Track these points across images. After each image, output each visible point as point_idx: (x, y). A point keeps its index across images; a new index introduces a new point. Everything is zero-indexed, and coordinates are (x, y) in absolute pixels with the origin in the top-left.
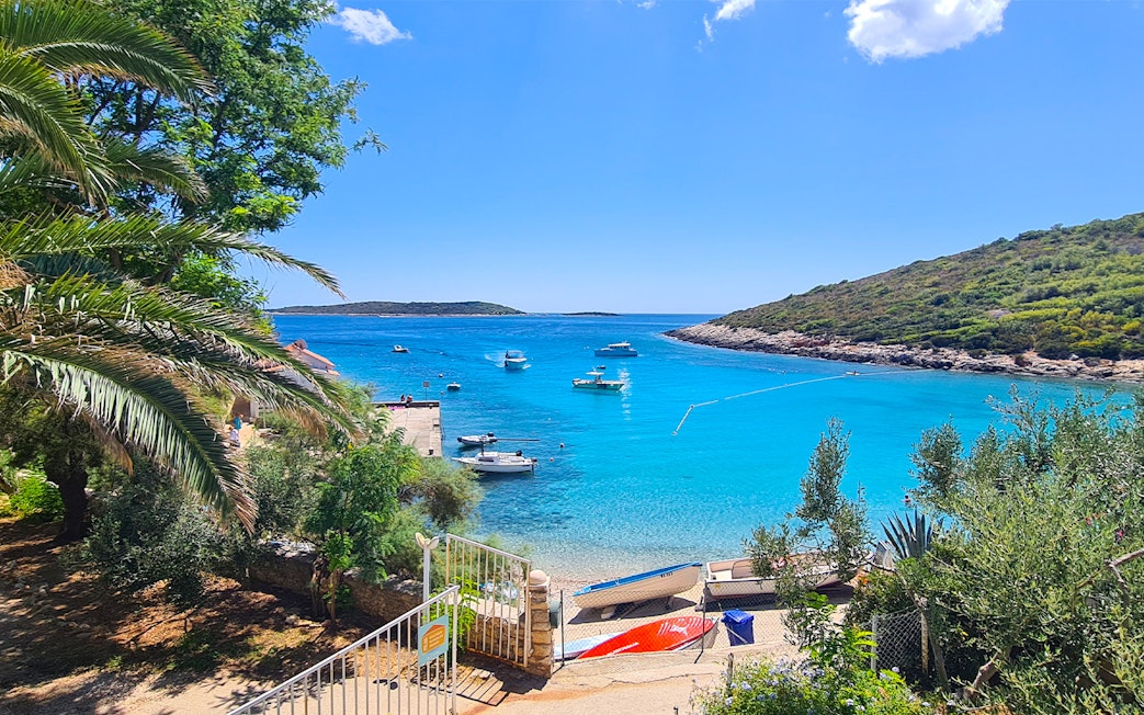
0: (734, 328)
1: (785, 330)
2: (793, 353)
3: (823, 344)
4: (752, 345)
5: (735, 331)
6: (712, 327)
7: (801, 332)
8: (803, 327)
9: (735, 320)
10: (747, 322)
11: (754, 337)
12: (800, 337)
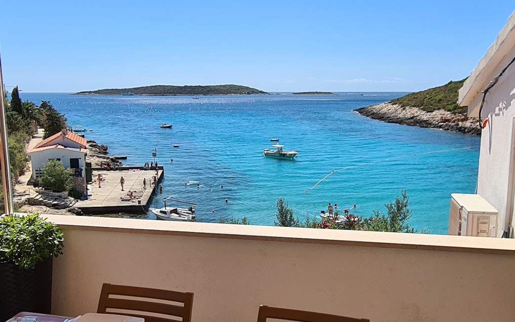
0: (404, 107)
1: (439, 109)
2: (440, 127)
3: (463, 120)
4: (412, 120)
5: (404, 109)
6: (390, 106)
7: (449, 110)
8: (451, 107)
9: (406, 100)
10: (413, 103)
11: (416, 115)
12: (448, 115)
